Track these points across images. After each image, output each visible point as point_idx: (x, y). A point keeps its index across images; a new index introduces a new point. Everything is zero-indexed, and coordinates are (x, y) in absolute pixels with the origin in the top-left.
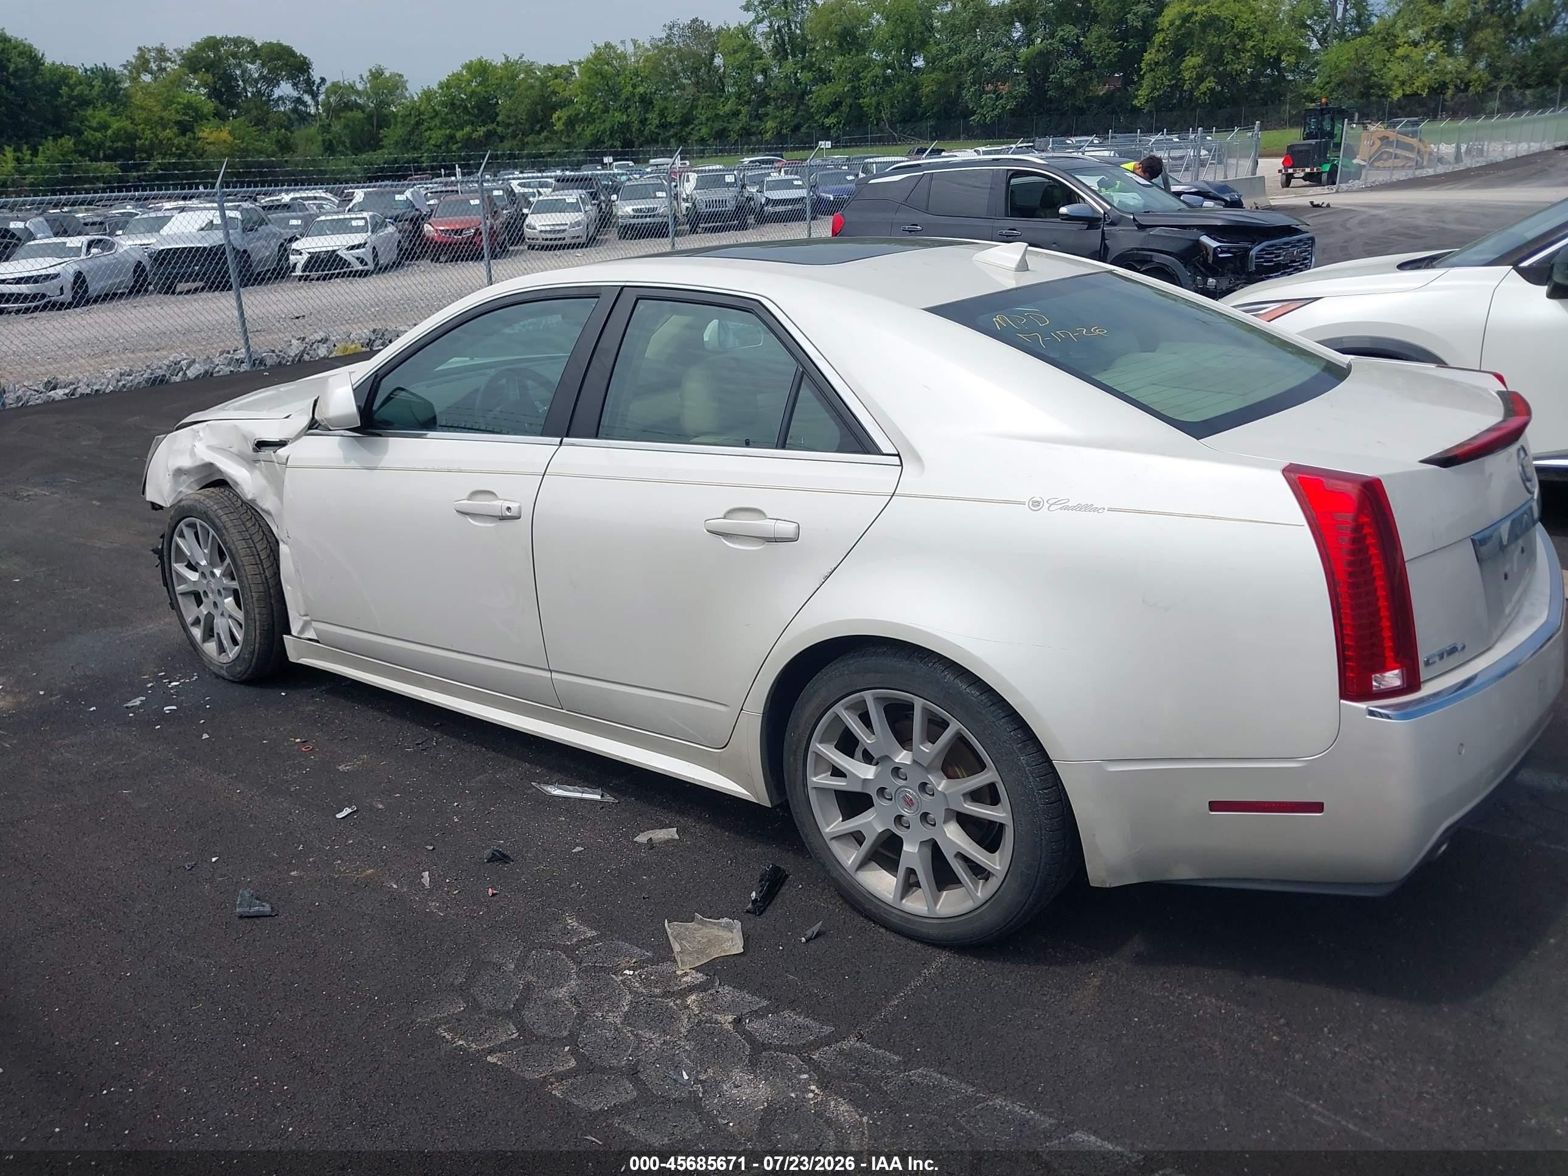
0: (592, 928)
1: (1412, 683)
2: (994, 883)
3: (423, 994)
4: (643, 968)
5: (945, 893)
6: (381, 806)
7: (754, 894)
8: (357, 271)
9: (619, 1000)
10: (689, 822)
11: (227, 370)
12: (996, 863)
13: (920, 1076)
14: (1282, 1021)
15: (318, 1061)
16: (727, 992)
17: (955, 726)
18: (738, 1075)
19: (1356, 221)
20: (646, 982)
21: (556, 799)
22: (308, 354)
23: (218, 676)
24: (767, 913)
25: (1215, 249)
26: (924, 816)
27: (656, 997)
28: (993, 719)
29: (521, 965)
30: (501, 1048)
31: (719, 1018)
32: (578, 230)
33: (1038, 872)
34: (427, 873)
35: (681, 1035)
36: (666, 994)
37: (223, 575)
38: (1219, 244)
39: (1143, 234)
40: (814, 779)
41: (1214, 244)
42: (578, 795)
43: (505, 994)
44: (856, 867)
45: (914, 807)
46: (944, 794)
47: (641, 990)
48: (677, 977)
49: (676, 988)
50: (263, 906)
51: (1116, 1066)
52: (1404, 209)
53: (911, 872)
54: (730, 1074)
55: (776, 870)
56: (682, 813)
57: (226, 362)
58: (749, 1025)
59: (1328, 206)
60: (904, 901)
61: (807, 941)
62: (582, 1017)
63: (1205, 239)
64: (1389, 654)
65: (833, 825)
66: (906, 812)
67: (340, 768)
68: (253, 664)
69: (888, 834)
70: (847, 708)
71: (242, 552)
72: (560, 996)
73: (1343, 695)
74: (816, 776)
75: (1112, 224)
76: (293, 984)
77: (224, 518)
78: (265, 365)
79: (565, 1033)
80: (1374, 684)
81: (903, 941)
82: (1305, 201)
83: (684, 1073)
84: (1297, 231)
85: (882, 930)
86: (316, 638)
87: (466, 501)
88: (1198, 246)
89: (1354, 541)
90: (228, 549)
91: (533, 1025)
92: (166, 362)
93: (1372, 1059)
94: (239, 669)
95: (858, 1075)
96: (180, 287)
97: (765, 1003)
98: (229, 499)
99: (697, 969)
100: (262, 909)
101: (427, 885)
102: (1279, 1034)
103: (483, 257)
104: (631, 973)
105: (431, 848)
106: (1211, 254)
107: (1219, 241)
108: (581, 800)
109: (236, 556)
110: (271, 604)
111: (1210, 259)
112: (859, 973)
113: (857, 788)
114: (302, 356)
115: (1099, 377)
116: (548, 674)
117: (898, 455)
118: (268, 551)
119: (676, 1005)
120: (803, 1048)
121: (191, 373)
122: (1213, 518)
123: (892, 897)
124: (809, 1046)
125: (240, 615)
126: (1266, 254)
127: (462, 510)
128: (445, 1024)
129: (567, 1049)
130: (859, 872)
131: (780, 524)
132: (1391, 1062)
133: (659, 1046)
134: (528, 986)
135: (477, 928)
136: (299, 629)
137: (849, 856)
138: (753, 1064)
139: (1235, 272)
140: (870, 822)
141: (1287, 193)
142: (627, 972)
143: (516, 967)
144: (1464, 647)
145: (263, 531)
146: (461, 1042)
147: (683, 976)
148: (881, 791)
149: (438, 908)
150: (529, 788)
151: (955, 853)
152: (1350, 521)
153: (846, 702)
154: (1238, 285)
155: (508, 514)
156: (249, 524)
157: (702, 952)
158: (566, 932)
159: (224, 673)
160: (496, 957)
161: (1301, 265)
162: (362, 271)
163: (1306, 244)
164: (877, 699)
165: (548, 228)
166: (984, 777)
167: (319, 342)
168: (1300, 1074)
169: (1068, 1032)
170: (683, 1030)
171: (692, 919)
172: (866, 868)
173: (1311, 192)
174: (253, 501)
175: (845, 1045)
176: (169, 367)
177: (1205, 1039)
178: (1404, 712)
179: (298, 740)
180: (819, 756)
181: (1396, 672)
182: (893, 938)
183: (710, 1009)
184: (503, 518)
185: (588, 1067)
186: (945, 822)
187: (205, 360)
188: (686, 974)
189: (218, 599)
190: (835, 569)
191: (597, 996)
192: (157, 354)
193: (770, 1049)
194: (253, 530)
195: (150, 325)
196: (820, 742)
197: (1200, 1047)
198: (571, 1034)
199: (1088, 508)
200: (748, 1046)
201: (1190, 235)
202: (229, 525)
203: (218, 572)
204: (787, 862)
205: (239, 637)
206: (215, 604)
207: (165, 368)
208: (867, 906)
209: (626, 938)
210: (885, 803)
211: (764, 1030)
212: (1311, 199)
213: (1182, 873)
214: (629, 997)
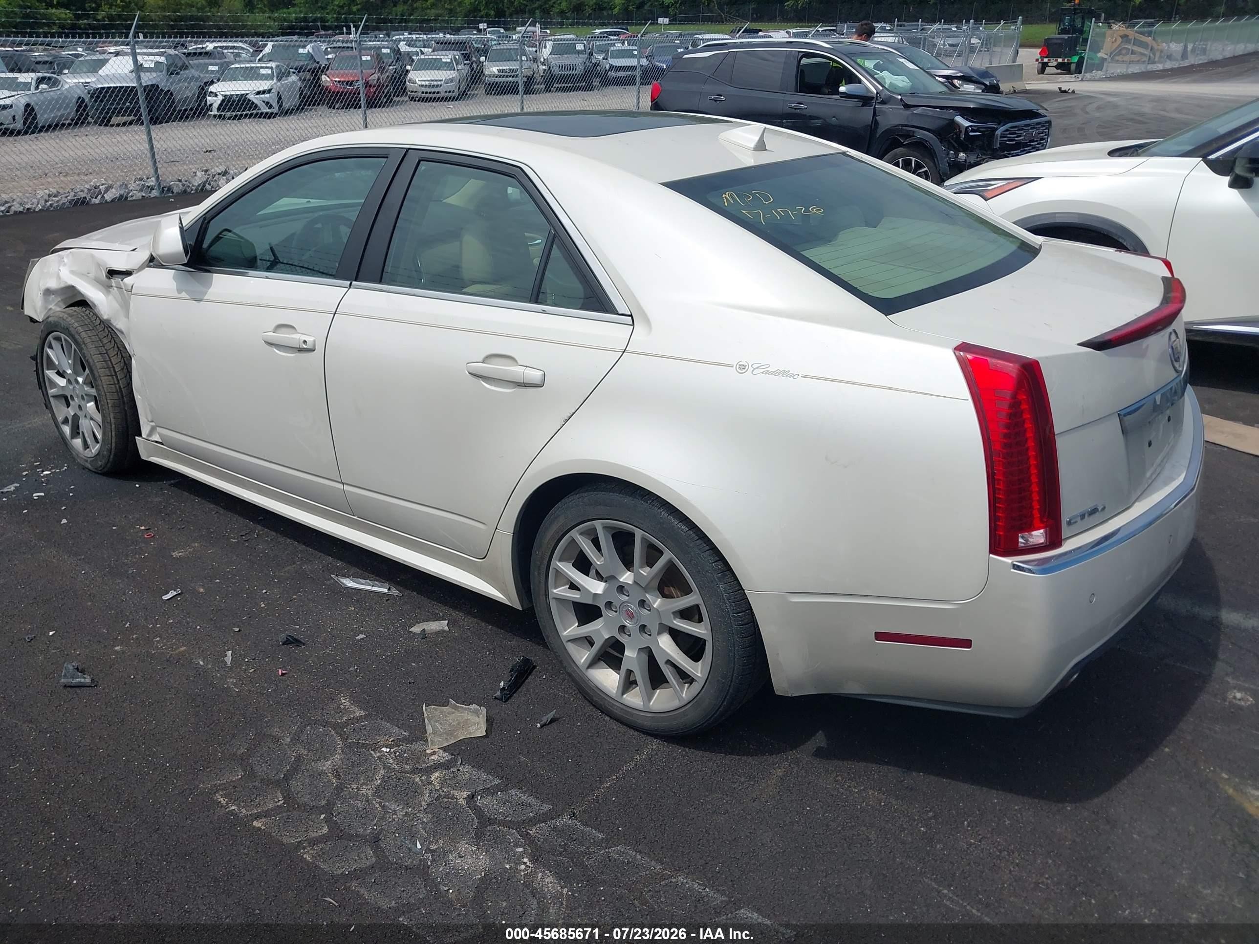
0: (361, 708)
1: (1055, 541)
2: (696, 687)
3: (209, 762)
4: (399, 746)
5: (658, 691)
6: (202, 590)
7: (502, 684)
8: (262, 114)
9: (373, 774)
10: (459, 615)
11: (139, 195)
12: (698, 670)
13: (620, 853)
14: (931, 814)
15: (109, 821)
16: (466, 771)
17: (668, 555)
18: (464, 846)
19: (1095, 105)
20: (399, 759)
21: (350, 590)
22: (210, 184)
23: (84, 468)
24: (512, 700)
25: (967, 127)
26: (643, 628)
27: (406, 772)
28: (697, 551)
29: (296, 740)
30: (267, 814)
31: (456, 793)
32: (452, 86)
33: (731, 681)
34: (230, 652)
35: (421, 808)
36: (414, 771)
37: (84, 383)
38: (970, 124)
39: (908, 112)
40: (555, 591)
41: (966, 124)
42: (369, 588)
43: (278, 764)
44: (586, 666)
45: (635, 620)
46: (658, 610)
47: (395, 766)
48: (426, 755)
49: (424, 766)
50: (84, 678)
51: (785, 851)
52: (1134, 98)
53: (630, 672)
54: (457, 845)
55: (526, 661)
56: (455, 607)
57: (138, 188)
58: (480, 801)
59: (1073, 92)
60: (625, 696)
61: (542, 726)
62: (340, 788)
63: (959, 119)
64: (1037, 515)
65: (570, 629)
66: (628, 623)
67: (173, 554)
68: (111, 460)
69: (614, 641)
70: (581, 534)
71: (99, 365)
72: (324, 768)
73: (992, 551)
74: (555, 589)
75: (883, 102)
76: (98, 749)
77: (83, 335)
78: (173, 192)
79: (323, 803)
80: (1021, 540)
81: (623, 729)
82: (1054, 87)
83: (418, 843)
84: (1038, 115)
85: (607, 718)
86: (160, 440)
87: (271, 334)
88: (952, 124)
89: (1010, 416)
90: (87, 361)
91: (297, 794)
92: (87, 186)
93: (1000, 851)
94: (100, 463)
95: (565, 850)
96: (114, 120)
97: (497, 782)
98: (89, 318)
99: (444, 749)
100: (83, 680)
101: (229, 663)
102: (926, 826)
103: (360, 107)
104: (388, 750)
105: (237, 630)
106: (963, 131)
107: (970, 121)
108: (371, 592)
109: (94, 368)
110: (125, 411)
111: (963, 136)
112: (581, 756)
113: (589, 601)
114: (204, 186)
115: (806, 253)
116: (340, 486)
117: (631, 316)
118: (122, 364)
119: (422, 780)
120: (523, 823)
121: (108, 197)
122: (890, 389)
123: (615, 692)
124: (528, 822)
125: (98, 417)
126: (1010, 134)
127: (269, 341)
128: (222, 790)
129: (323, 816)
130: (589, 670)
131: (528, 370)
132: (1016, 854)
133: (401, 817)
134: (299, 758)
135: (265, 704)
136: (147, 432)
137: (582, 656)
138: (479, 836)
139: (982, 148)
140: (599, 629)
141: (1042, 79)
142: (384, 749)
143: (292, 740)
144: (1104, 508)
145: (118, 348)
146: (233, 808)
147: (431, 754)
148: (609, 605)
149: (235, 684)
150: (329, 580)
151: (665, 660)
152: (1008, 397)
153: (580, 529)
154: (984, 159)
155: (305, 346)
156: (105, 341)
157: (451, 733)
158: (339, 710)
159: (88, 465)
160: (276, 731)
161: (1038, 144)
162: (267, 113)
163: (1043, 126)
164: (606, 528)
165: (427, 83)
166: (690, 599)
167: (219, 174)
168: (938, 862)
169: (749, 817)
170: (424, 804)
171: (446, 704)
172: (597, 666)
173: (1060, 80)
174: (108, 321)
175: (559, 822)
176: (89, 190)
177: (864, 828)
178: (1044, 567)
179: (143, 528)
180: (558, 572)
181: (1042, 531)
182: (615, 726)
183: (449, 786)
184: (301, 350)
185: (338, 834)
186: (659, 633)
187: (121, 186)
188: (434, 753)
189: (82, 403)
190: (574, 414)
191: (356, 770)
192: (86, 178)
193: (494, 823)
194: (108, 346)
195: (85, 152)
196: (560, 561)
197: (859, 835)
198: (329, 803)
199: (785, 373)
200: (476, 820)
201: (948, 114)
202: (88, 340)
203: (80, 380)
204: (535, 654)
205: (99, 437)
206: (80, 407)
207: (86, 190)
208: (595, 698)
209: (389, 718)
210: (612, 614)
211: (493, 806)
212: (1060, 85)
213: (853, 688)
214: (382, 772)
